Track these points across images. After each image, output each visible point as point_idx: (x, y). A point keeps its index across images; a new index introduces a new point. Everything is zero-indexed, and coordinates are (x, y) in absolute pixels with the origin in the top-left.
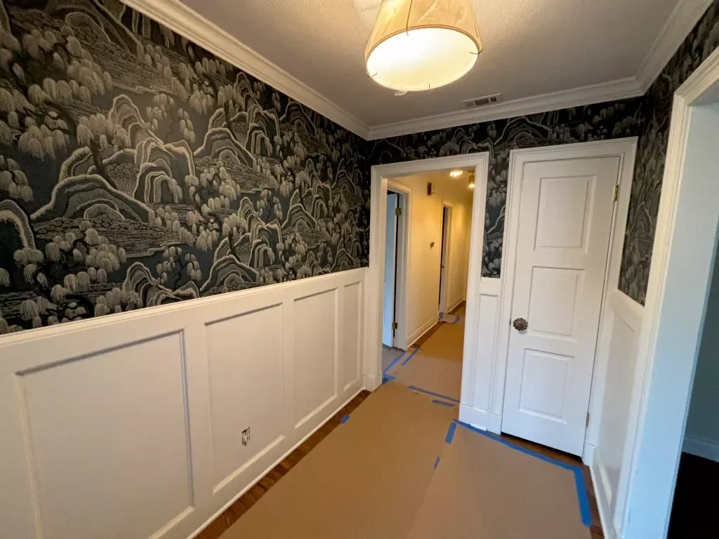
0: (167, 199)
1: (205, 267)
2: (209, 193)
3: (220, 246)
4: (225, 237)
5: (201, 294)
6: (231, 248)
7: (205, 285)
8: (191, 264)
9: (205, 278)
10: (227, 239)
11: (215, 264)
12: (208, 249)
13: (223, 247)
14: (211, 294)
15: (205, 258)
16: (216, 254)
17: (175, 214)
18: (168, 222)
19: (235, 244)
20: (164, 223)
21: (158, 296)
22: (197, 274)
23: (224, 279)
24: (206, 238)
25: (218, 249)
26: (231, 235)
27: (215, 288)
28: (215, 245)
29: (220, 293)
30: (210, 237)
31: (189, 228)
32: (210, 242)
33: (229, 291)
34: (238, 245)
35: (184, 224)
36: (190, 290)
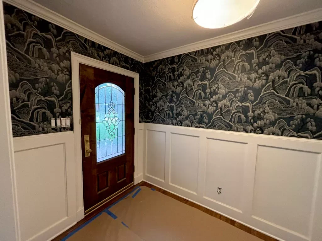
0: (200, 98)
1: (210, 119)
2: (214, 94)
3: (216, 112)
4: (219, 109)
5: (207, 128)
6: (221, 113)
7: (209, 125)
8: (205, 117)
9: (209, 123)
10: (219, 110)
11: (213, 119)
12: (211, 113)
13: (217, 113)
14: (211, 129)
15: (210, 116)
16: (214, 115)
17: (202, 102)
18: (200, 104)
19: (223, 112)
20: (198, 105)
21: (195, 125)
22: (206, 121)
23: (216, 125)
24: (211, 109)
25: (215, 113)
26: (221, 109)
27: (212, 127)
28: (214, 112)
29: (214, 129)
30: (213, 109)
31: (205, 106)
32: (212, 111)
33: (218, 129)
34: (224, 113)
35: (204, 105)
36: (203, 126)
